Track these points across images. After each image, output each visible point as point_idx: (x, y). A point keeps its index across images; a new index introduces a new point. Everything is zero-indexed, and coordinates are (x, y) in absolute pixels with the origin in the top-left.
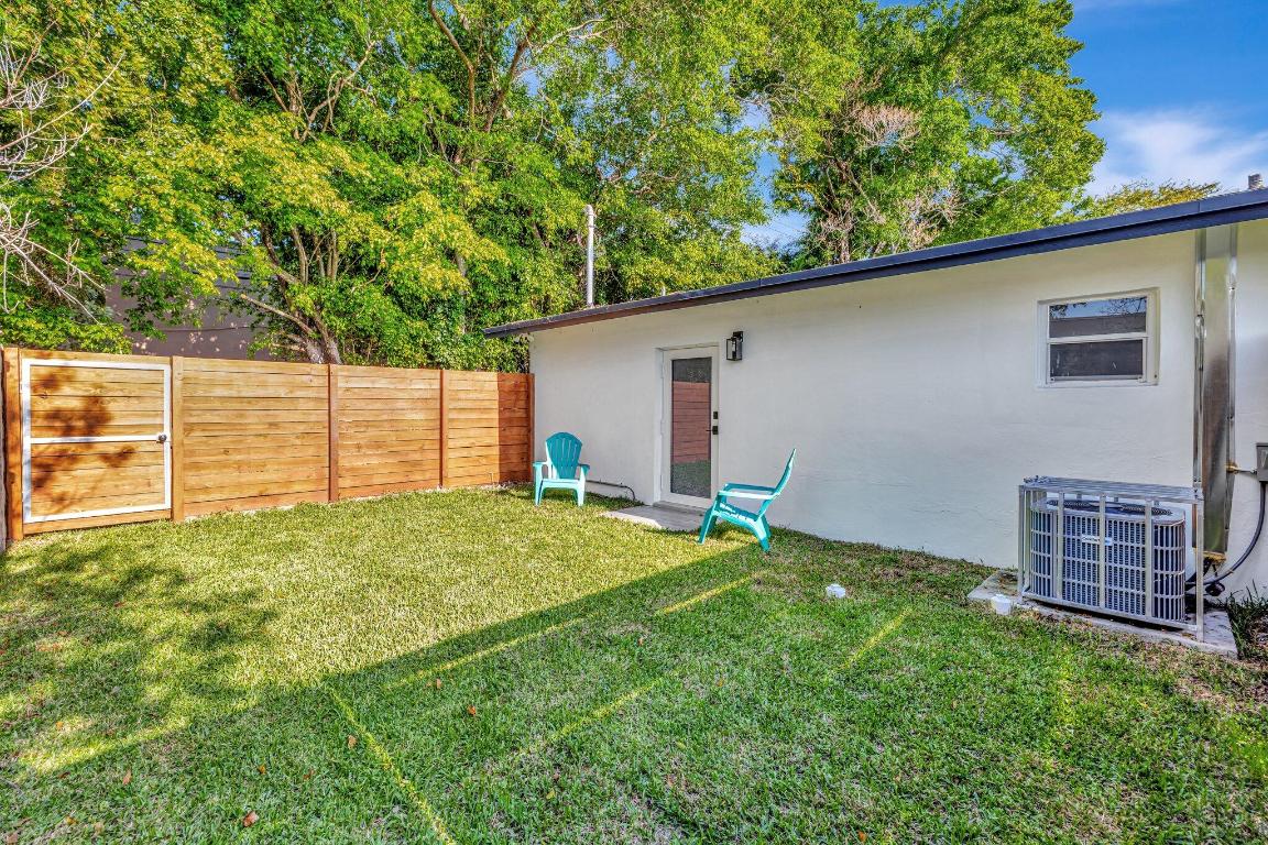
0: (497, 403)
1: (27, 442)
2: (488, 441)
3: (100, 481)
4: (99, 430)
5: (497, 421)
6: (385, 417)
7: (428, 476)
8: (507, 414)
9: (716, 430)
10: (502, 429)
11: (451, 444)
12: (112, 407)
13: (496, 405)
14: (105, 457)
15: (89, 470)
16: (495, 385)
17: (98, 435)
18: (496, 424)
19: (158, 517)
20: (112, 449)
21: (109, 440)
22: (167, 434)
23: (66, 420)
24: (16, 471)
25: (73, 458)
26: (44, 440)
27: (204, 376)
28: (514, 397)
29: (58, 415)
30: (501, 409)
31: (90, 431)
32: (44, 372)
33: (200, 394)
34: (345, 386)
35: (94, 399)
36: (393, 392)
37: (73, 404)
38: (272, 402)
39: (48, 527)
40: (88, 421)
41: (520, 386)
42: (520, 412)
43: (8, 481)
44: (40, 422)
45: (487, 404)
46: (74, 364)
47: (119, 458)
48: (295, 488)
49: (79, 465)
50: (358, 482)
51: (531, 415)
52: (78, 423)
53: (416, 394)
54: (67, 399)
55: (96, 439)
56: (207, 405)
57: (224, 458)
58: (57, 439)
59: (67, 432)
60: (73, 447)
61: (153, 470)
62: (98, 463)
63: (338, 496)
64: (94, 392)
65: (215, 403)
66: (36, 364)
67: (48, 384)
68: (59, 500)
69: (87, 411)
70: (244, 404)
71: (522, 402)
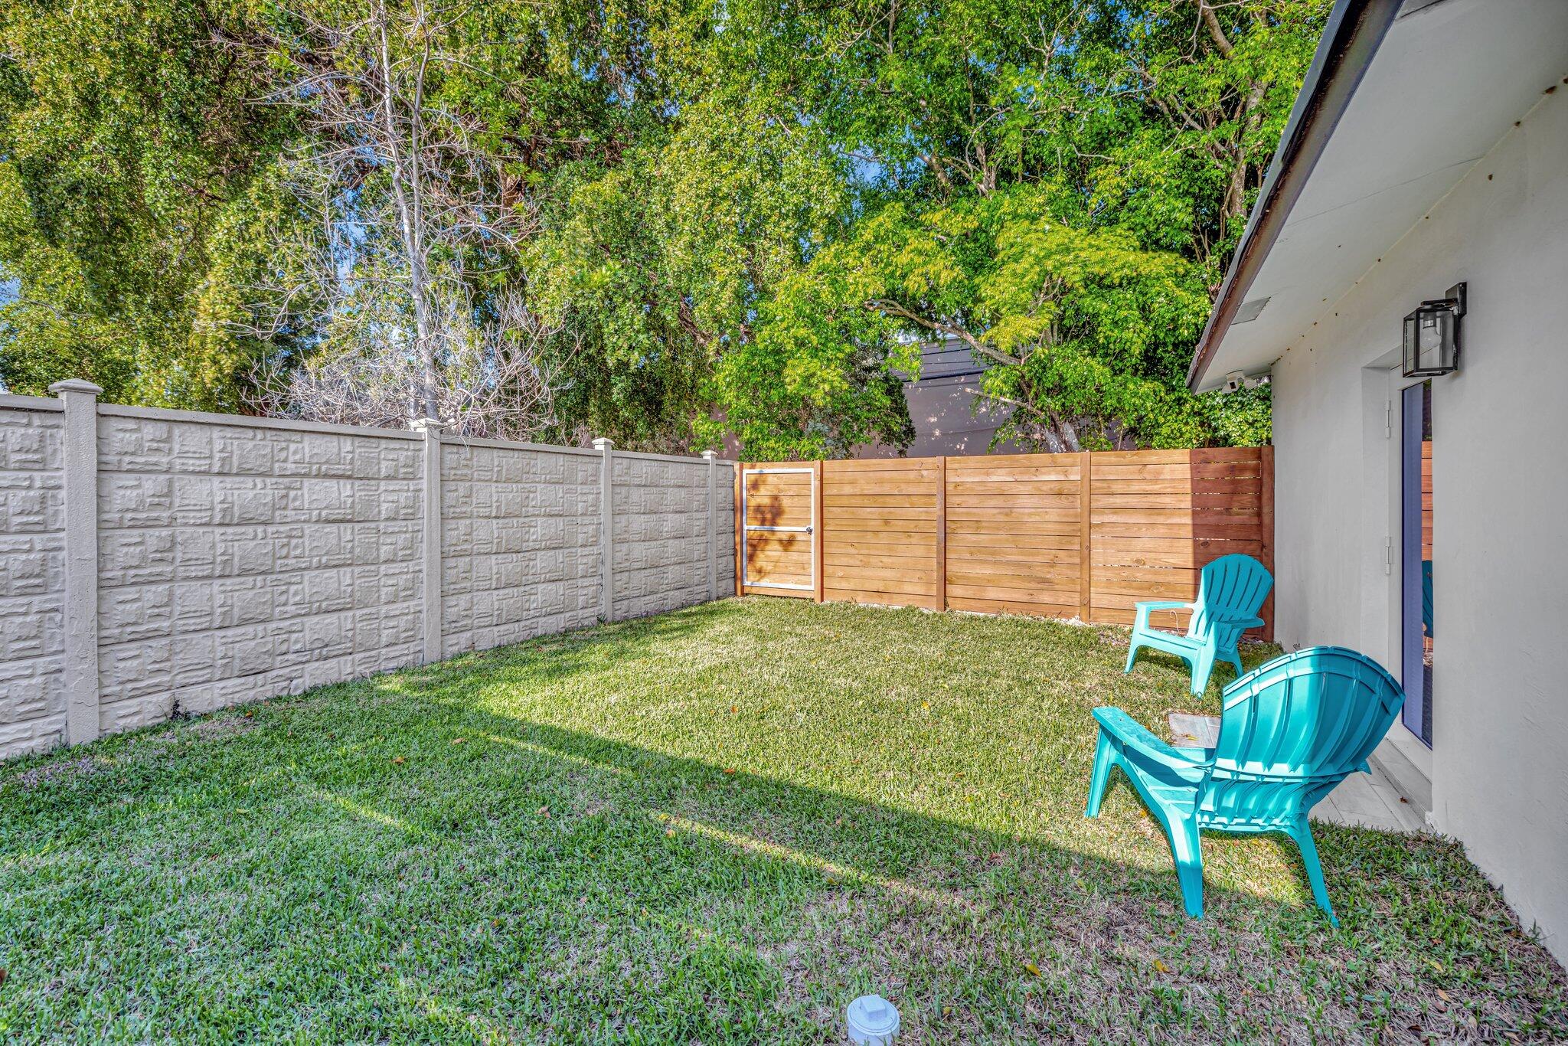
0: (1189, 498)
1: (745, 527)
2: (1174, 560)
3: (779, 560)
4: (779, 521)
5: (1190, 529)
6: (1002, 518)
7: (1062, 600)
8: (1212, 519)
12: (786, 502)
13: (1187, 503)
14: (780, 541)
15: (773, 551)
16: (1184, 471)
17: (778, 525)
18: (1188, 532)
19: (808, 596)
20: (785, 537)
21: (784, 529)
22: (812, 527)
23: (762, 513)
24: (738, 547)
25: (766, 541)
26: (753, 527)
27: (837, 476)
28: (1228, 489)
29: (758, 509)
30: (1199, 510)
31: (774, 523)
32: (753, 478)
33: (835, 492)
34: (958, 480)
35: (776, 498)
36: (1013, 485)
37: (766, 501)
38: (888, 499)
39: (754, 591)
40: (772, 514)
41: (1243, 469)
42: (1242, 515)
43: (735, 555)
44: (751, 513)
45: (1167, 501)
46: (766, 471)
47: (788, 543)
48: (908, 588)
49: (768, 547)
50: (969, 593)
51: (1266, 520)
52: (769, 516)
53: (1045, 488)
54: (762, 498)
55: (777, 528)
56: (838, 503)
57: (852, 551)
58: (758, 527)
59: (763, 522)
60: (766, 534)
61: (805, 557)
62: (777, 546)
63: (946, 605)
64: (775, 493)
65: (845, 501)
66: (749, 472)
67: (755, 486)
68: (760, 571)
69: (773, 506)
70: (866, 502)
71: (1248, 498)
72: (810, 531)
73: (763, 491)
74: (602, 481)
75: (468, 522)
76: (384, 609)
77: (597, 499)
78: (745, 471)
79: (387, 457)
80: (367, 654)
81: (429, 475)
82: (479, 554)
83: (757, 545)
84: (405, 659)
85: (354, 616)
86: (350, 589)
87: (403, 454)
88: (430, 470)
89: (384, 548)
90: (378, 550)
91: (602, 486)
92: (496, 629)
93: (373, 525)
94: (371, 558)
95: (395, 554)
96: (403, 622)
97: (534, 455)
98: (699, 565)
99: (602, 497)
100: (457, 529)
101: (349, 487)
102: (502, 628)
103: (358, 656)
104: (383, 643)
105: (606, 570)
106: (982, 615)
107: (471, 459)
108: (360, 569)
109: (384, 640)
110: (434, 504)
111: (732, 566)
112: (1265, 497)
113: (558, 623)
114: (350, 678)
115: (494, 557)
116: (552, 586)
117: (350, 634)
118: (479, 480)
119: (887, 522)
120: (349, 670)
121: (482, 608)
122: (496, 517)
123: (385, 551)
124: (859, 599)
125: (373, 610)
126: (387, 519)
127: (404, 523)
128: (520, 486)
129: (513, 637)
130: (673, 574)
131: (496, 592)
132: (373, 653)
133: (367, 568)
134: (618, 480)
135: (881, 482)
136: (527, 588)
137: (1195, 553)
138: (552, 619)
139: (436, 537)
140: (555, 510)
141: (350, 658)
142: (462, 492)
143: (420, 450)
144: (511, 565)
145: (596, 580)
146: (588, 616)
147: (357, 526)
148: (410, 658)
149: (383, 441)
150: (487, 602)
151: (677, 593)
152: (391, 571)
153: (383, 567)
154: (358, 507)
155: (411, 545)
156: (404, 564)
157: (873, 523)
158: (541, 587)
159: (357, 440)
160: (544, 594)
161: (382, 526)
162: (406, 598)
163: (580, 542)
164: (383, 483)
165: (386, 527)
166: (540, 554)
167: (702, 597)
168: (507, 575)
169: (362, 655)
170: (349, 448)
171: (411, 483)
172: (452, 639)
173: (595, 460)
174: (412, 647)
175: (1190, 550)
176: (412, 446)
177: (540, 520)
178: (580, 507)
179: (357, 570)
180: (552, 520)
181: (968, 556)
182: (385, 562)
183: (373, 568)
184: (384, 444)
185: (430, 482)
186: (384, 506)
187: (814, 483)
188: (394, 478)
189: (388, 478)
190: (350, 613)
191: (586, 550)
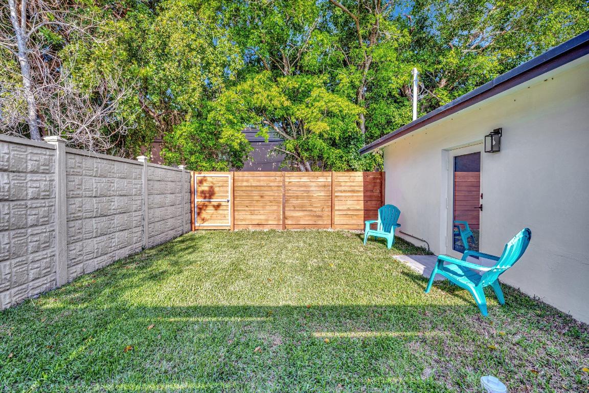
0: (363, 187)
1: (196, 200)
2: (358, 207)
3: (212, 214)
4: (213, 197)
5: (363, 197)
6: (305, 194)
7: (325, 223)
8: (369, 194)
9: (481, 207)
10: (366, 201)
11: (336, 208)
12: (216, 189)
13: (362, 189)
14: (214, 206)
15: (210, 210)
16: (361, 179)
17: (212, 199)
18: (362, 198)
19: (227, 228)
20: (216, 204)
21: (215, 201)
22: (229, 199)
23: (205, 194)
24: (193, 209)
25: (206, 206)
26: (200, 200)
27: (240, 178)
28: (373, 185)
29: (203, 192)
30: (365, 191)
31: (210, 197)
32: (200, 178)
33: (239, 185)
34: (289, 180)
35: (211, 187)
36: (309, 183)
37: (206, 189)
38: (262, 188)
39: (200, 228)
40: (210, 194)
41: (377, 178)
42: (377, 192)
43: (191, 212)
44: (199, 194)
45: (357, 188)
46: (206, 175)
47: (217, 207)
48: (270, 222)
49: (208, 209)
50: (294, 223)
51: (383, 194)
52: (207, 195)
53: (320, 184)
54: (205, 187)
55: (212, 200)
56: (241, 189)
57: (247, 209)
58: (203, 200)
59: (205, 198)
60: (206, 203)
61: (226, 212)
62: (212, 208)
63: (286, 228)
64: (211, 185)
65: (244, 189)
66: (197, 176)
67: (201, 182)
68: (203, 220)
69: (210, 191)
70: (253, 189)
71: (378, 187)
72: (228, 201)
73: (205, 184)
74: (143, 178)
75: (80, 199)
76: (31, 257)
77: (141, 187)
78: (196, 175)
79: (31, 158)
80: (20, 288)
81: (59, 171)
82: (86, 218)
83: (201, 208)
84: (45, 286)
85: (11, 264)
86: (7, 246)
87: (43, 157)
88: (60, 168)
89: (31, 217)
90: (26, 219)
91: (143, 180)
92: (96, 260)
93: (23, 203)
94: (21, 224)
95: (38, 221)
96: (43, 264)
97: (113, 163)
98: (179, 218)
99: (143, 185)
100: (74, 204)
101: (6, 177)
102: (99, 259)
103: (13, 291)
104: (31, 279)
105: (145, 223)
106: (299, 230)
107: (81, 163)
108: (14, 232)
109: (31, 277)
110: (62, 188)
111: (190, 218)
112: (383, 187)
113: (125, 252)
114: (8, 307)
115: (94, 219)
116: (122, 233)
117: (8, 277)
118: (86, 175)
119: (262, 197)
120: (8, 301)
121: (88, 249)
122: (95, 197)
123: (31, 220)
124: (250, 228)
125: (24, 258)
126: (32, 199)
127: (43, 201)
128: (107, 179)
129: (104, 263)
130: (170, 223)
131: (95, 239)
132: (24, 286)
133: (19, 231)
134: (150, 178)
135: (259, 181)
136: (111, 235)
137: (364, 205)
138: (122, 251)
139: (64, 209)
140: (124, 192)
141: (8, 292)
142: (77, 182)
143: (53, 155)
144: (103, 223)
145: (141, 228)
146: (137, 247)
147: (12, 204)
148: (48, 285)
149: (29, 148)
150: (92, 245)
151: (171, 232)
152: (35, 232)
153: (30, 230)
154: (12, 191)
155: (48, 215)
156: (43, 227)
157: (256, 197)
158: (117, 234)
159: (11, 146)
160: (119, 237)
161: (29, 203)
162: (45, 248)
163: (134, 209)
164: (29, 175)
165: (32, 204)
166: (116, 216)
167: (180, 233)
168: (101, 229)
169: (17, 289)
170: (7, 151)
171: (47, 175)
172: (73, 269)
173: (140, 167)
174: (49, 278)
175: (363, 204)
176: (48, 152)
177: (116, 198)
178: (134, 191)
179: (12, 233)
180: (122, 198)
181: (293, 209)
182: (31, 226)
183: (23, 231)
184: (30, 150)
185: (60, 175)
186: (30, 191)
187: (230, 182)
188: (37, 172)
189: (32, 172)
190: (8, 263)
191: (137, 213)
